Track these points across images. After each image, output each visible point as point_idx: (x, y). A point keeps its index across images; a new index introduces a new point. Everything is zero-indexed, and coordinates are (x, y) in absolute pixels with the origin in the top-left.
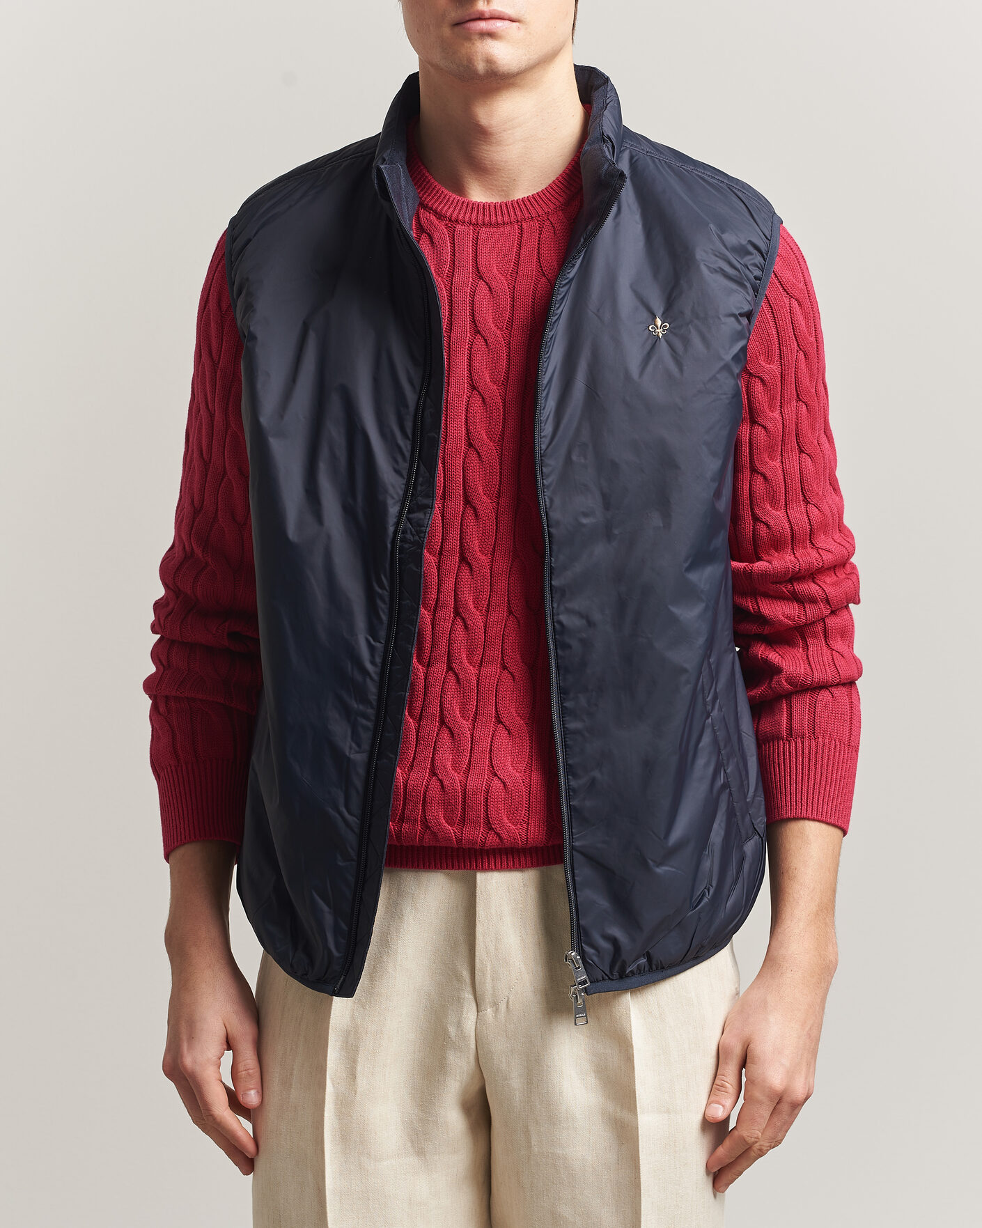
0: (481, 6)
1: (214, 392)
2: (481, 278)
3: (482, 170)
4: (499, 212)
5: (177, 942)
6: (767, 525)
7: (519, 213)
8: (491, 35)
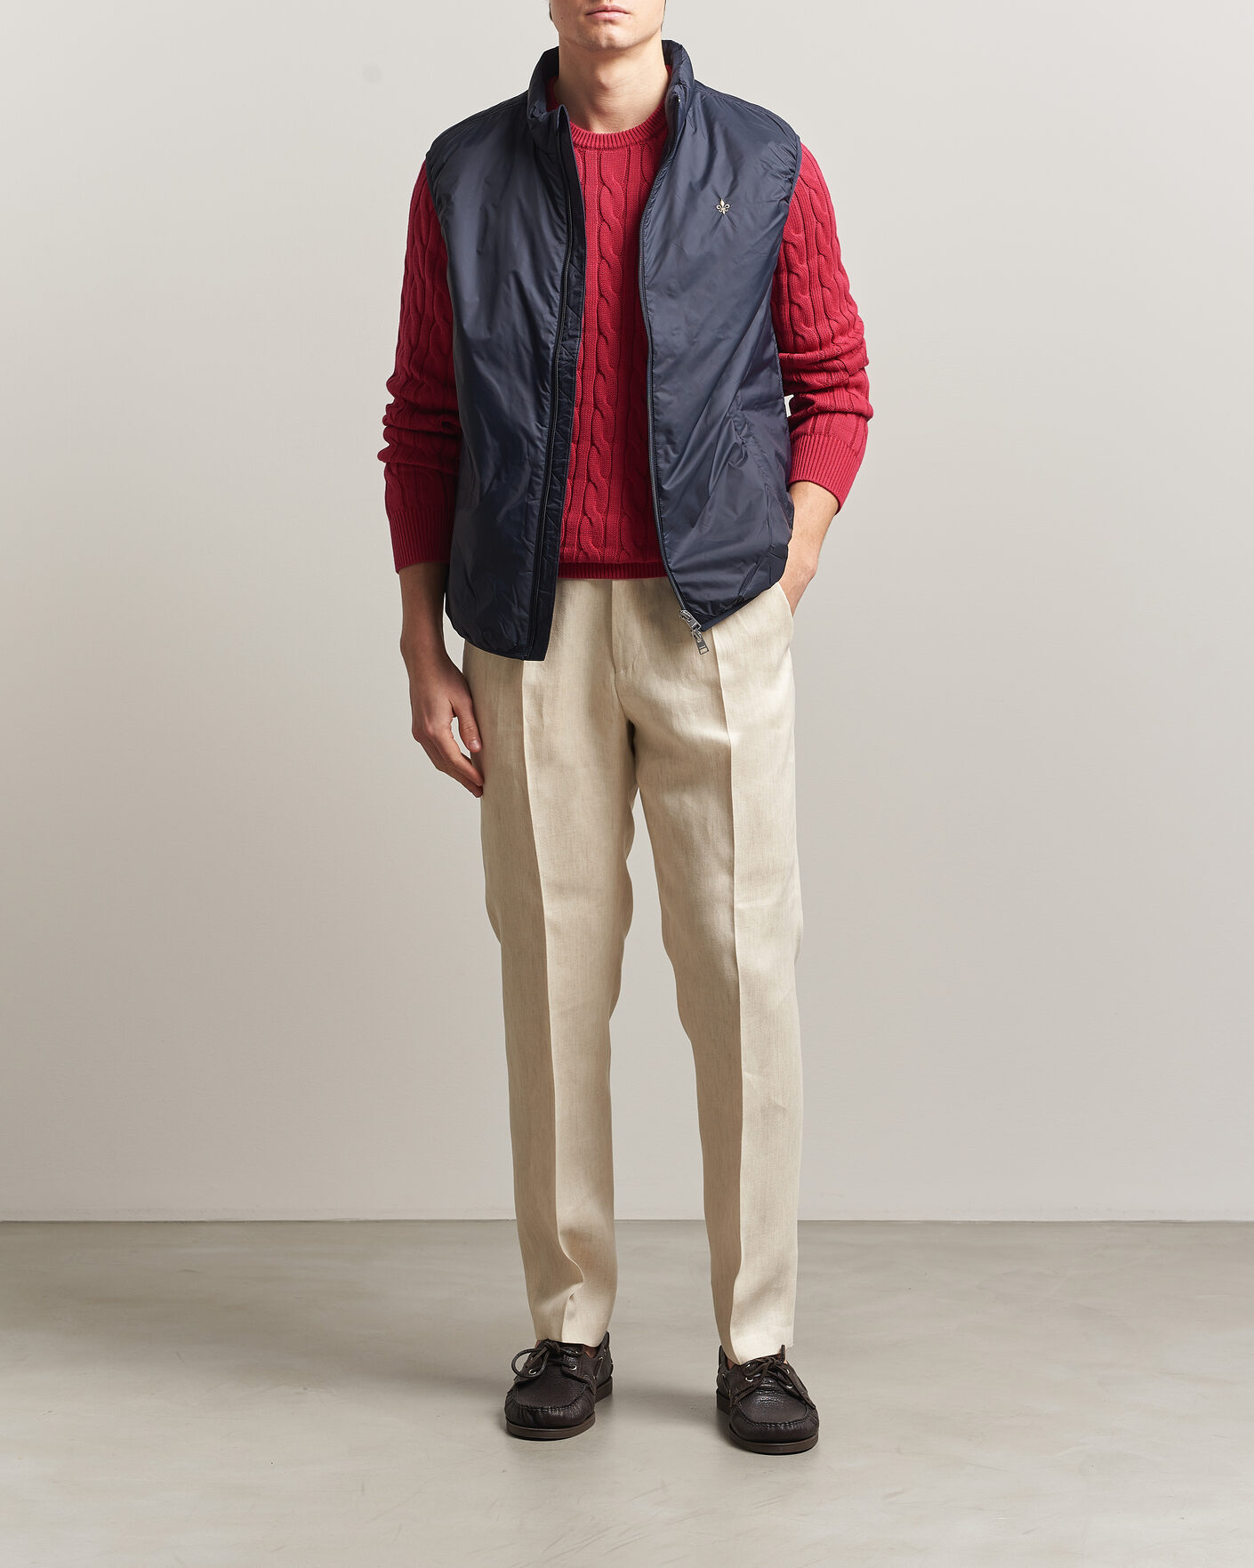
0: (606, 2)
1: (424, 264)
2: (604, 184)
3: (601, 112)
4: (614, 140)
5: (409, 648)
6: (803, 337)
7: (627, 140)
8: (611, 22)
